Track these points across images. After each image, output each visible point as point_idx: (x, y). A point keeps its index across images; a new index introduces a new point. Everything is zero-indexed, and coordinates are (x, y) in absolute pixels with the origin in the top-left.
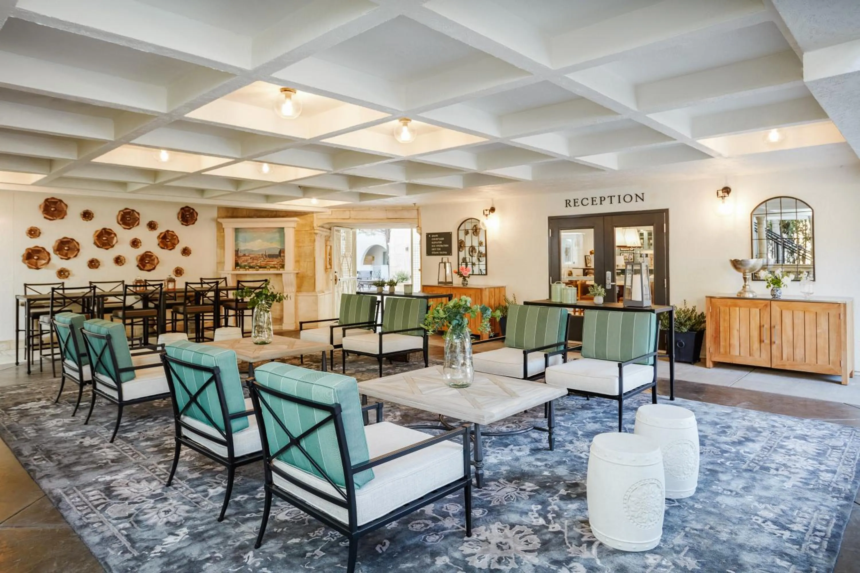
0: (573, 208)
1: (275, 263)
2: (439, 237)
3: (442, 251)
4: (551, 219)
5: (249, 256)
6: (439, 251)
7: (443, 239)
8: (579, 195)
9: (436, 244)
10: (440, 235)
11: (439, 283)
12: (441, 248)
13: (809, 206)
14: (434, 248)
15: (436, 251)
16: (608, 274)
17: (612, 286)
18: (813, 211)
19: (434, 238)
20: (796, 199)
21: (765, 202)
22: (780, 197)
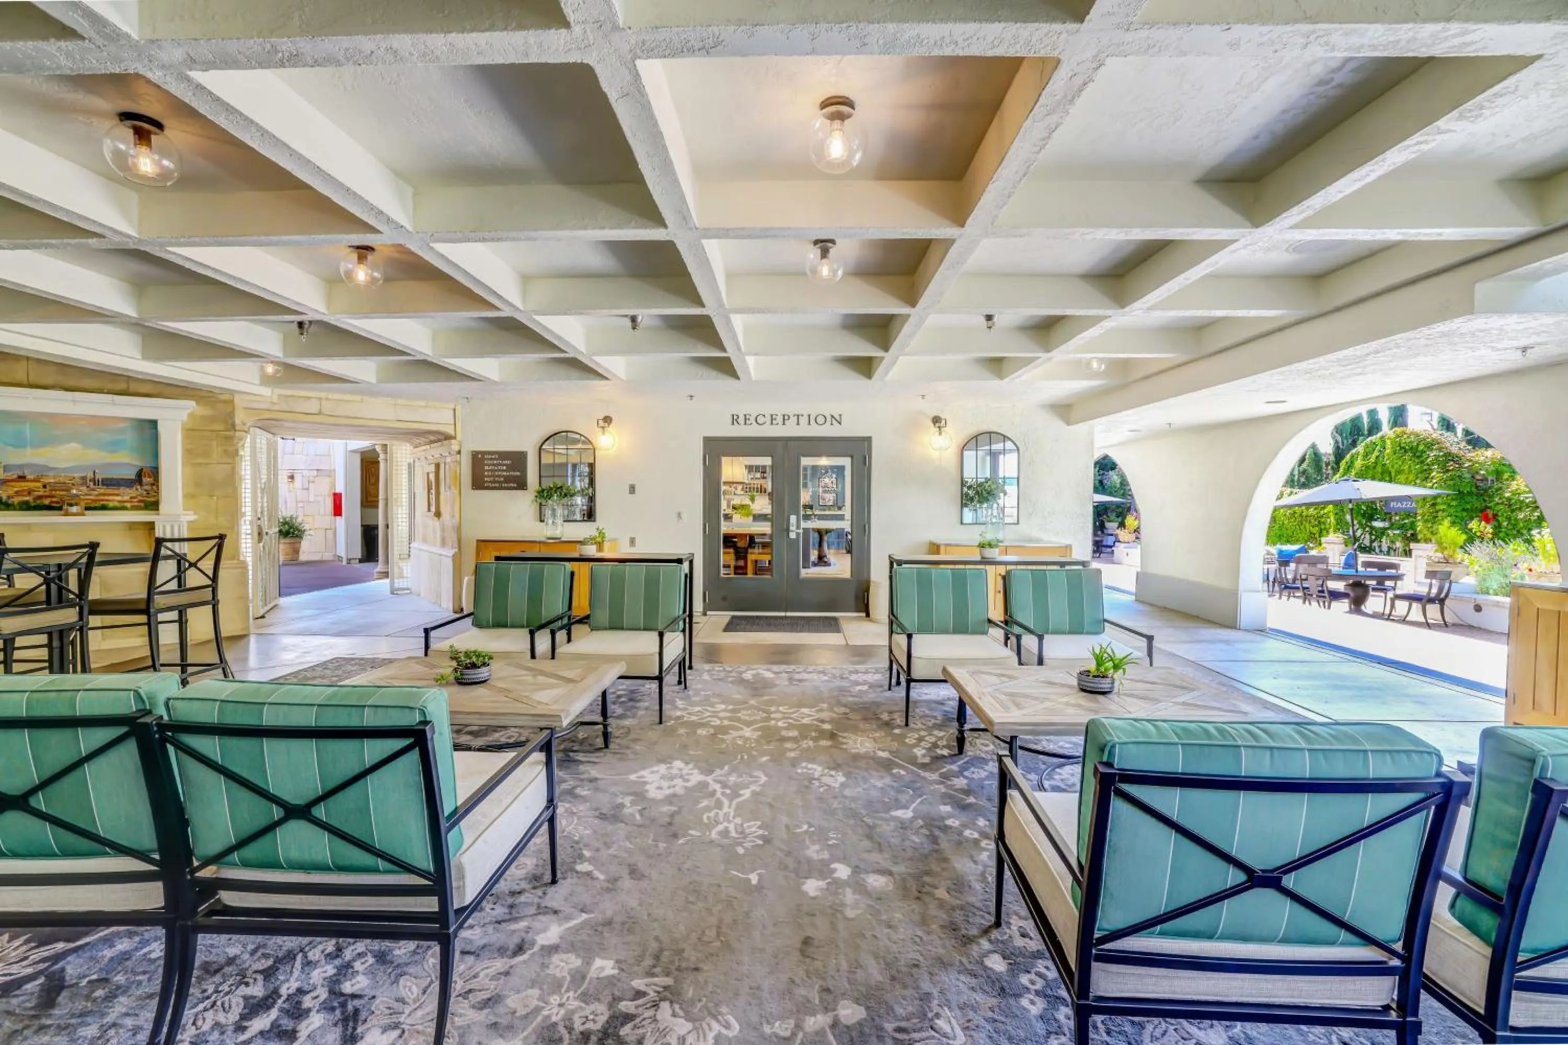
0: (743, 427)
1: (126, 498)
2: (500, 458)
3: (506, 482)
4: (708, 441)
5: (36, 480)
6: (501, 482)
7: (509, 462)
8: (753, 409)
9: (492, 471)
10: (503, 455)
12: (504, 477)
13: (1015, 444)
14: (489, 476)
15: (494, 482)
16: (793, 519)
17: (798, 534)
18: (1018, 449)
19: (488, 459)
20: (1004, 437)
21: (976, 437)
22: (990, 433)
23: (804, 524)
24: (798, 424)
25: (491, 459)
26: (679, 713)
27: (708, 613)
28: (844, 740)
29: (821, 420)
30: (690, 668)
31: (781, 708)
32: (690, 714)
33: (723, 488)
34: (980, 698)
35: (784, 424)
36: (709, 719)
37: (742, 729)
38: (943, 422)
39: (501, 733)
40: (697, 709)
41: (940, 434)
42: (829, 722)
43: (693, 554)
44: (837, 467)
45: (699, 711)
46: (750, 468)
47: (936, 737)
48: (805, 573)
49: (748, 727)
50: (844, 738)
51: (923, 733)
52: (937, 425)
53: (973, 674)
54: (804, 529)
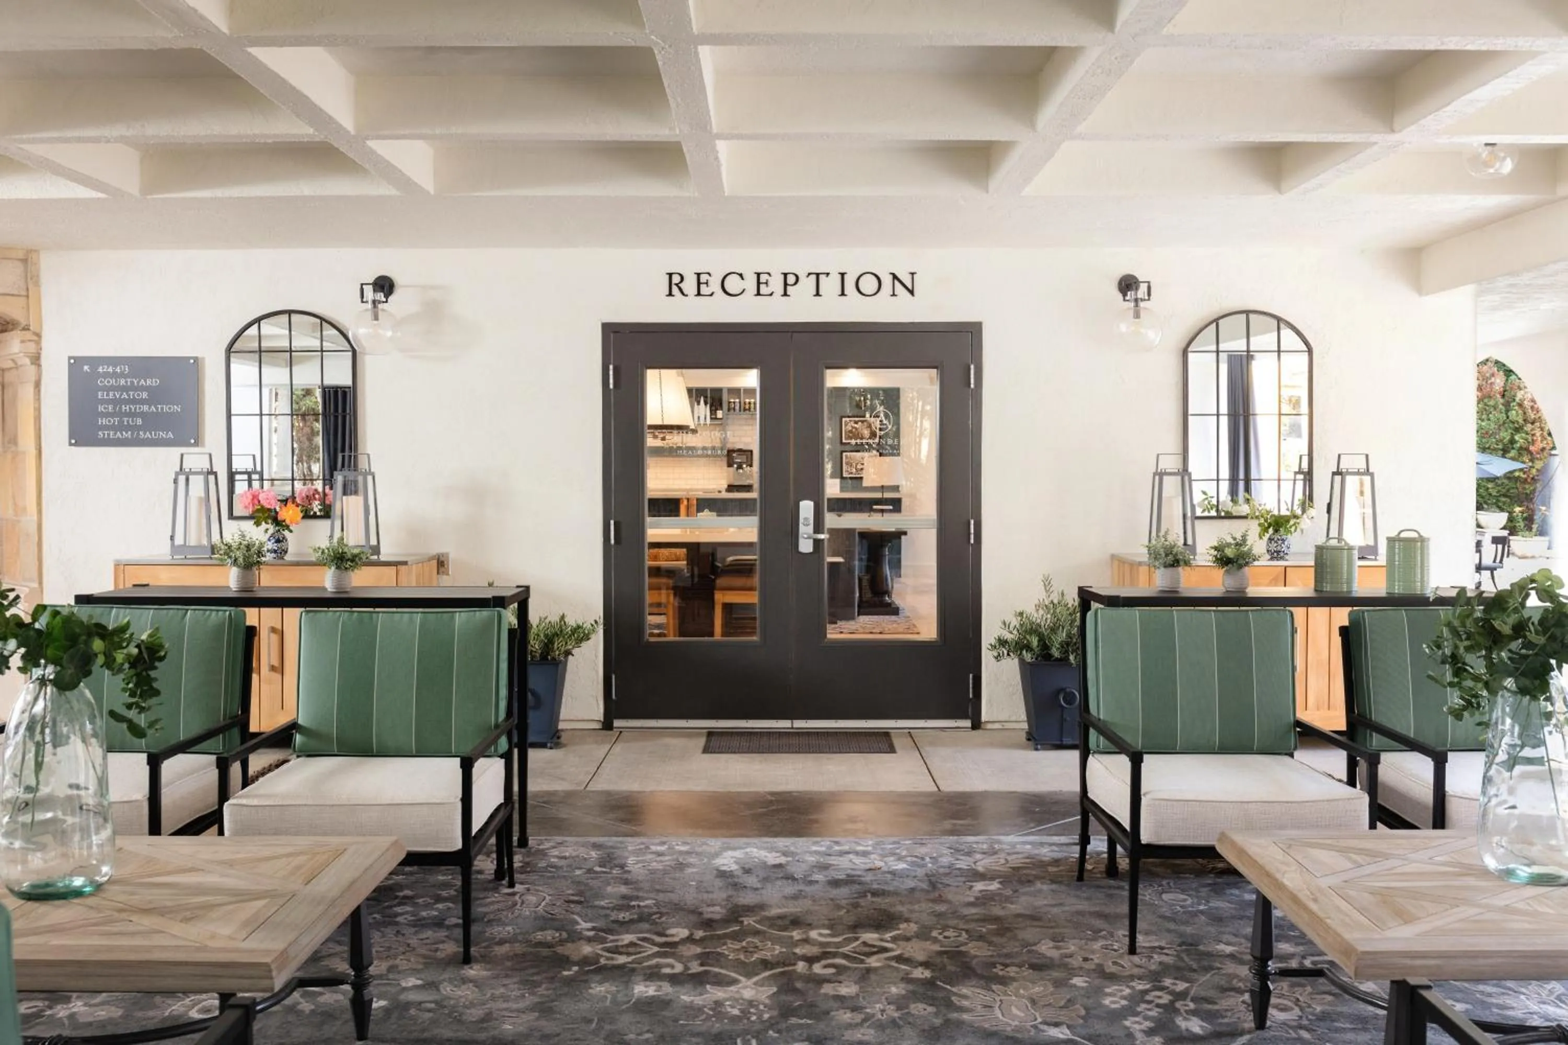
0: (692, 299)
2: (134, 373)
3: (146, 427)
4: (612, 333)
6: (135, 429)
7: (153, 382)
8: (715, 262)
9: (115, 402)
11: (175, 549)
12: (142, 415)
13: (1306, 343)
14: (106, 415)
15: (121, 427)
16: (806, 508)
17: (817, 543)
18: (1310, 351)
19: (106, 375)
20: (1279, 320)
21: (1216, 321)
22: (1247, 312)
23: (832, 520)
24: (818, 294)
25: (115, 375)
26: (587, 949)
27: (617, 723)
28: (966, 1003)
29: (869, 284)
30: (523, 842)
31: (814, 934)
32: (616, 951)
33: (651, 442)
34: (1315, 900)
35: (785, 294)
36: (655, 961)
37: (734, 982)
38: (1143, 288)
39: (187, 1001)
40: (628, 938)
41: (1137, 315)
42: (926, 965)
43: (527, 588)
44: (887, 391)
45: (632, 944)
46: (695, 394)
47: (1172, 993)
48: (837, 632)
49: (749, 975)
50: (965, 997)
51: (1140, 986)
52: (1130, 295)
53: (1288, 847)
54: (832, 531)
